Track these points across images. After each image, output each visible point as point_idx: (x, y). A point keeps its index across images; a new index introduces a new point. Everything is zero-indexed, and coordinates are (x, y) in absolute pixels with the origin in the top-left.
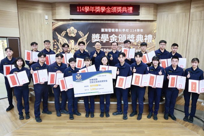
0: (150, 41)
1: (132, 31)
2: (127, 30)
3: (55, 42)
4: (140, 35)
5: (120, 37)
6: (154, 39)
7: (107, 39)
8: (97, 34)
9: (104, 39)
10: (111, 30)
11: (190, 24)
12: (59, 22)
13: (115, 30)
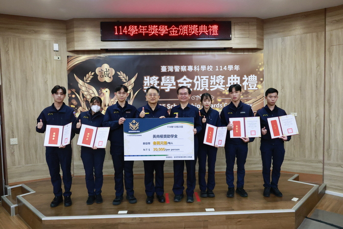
0: (253, 87)
1: (219, 68)
2: (210, 68)
3: (72, 93)
4: (234, 76)
5: (197, 80)
6: (260, 82)
7: (173, 86)
8: (154, 77)
9: (167, 86)
10: (180, 67)
11: (327, 53)
12: (80, 55)
13: (187, 68)
